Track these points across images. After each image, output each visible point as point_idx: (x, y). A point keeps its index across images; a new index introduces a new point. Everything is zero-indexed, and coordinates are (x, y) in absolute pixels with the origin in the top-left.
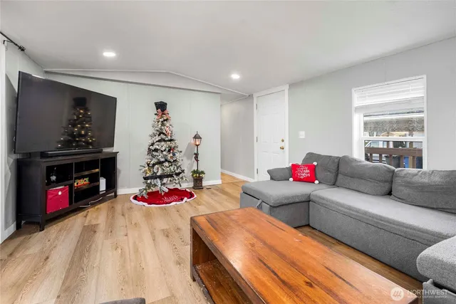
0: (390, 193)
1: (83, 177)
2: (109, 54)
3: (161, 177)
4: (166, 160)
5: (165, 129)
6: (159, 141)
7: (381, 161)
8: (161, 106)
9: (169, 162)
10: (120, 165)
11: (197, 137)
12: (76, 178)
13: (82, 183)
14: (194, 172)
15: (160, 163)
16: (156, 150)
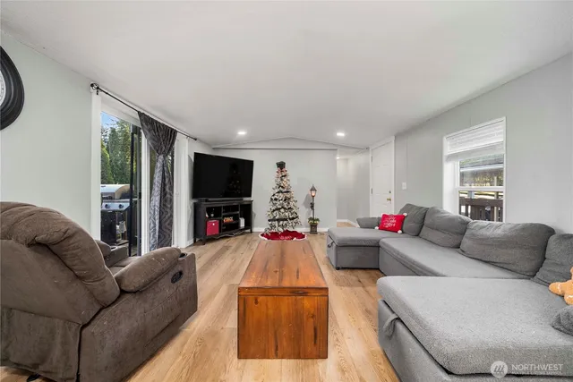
0: (458, 247)
1: (229, 216)
2: (242, 133)
3: (278, 220)
4: (283, 207)
5: (283, 183)
6: (278, 192)
7: (466, 214)
8: (281, 166)
9: (285, 209)
10: (255, 209)
11: (313, 189)
12: (224, 217)
13: (229, 220)
14: (310, 219)
15: (278, 209)
16: (276, 199)
